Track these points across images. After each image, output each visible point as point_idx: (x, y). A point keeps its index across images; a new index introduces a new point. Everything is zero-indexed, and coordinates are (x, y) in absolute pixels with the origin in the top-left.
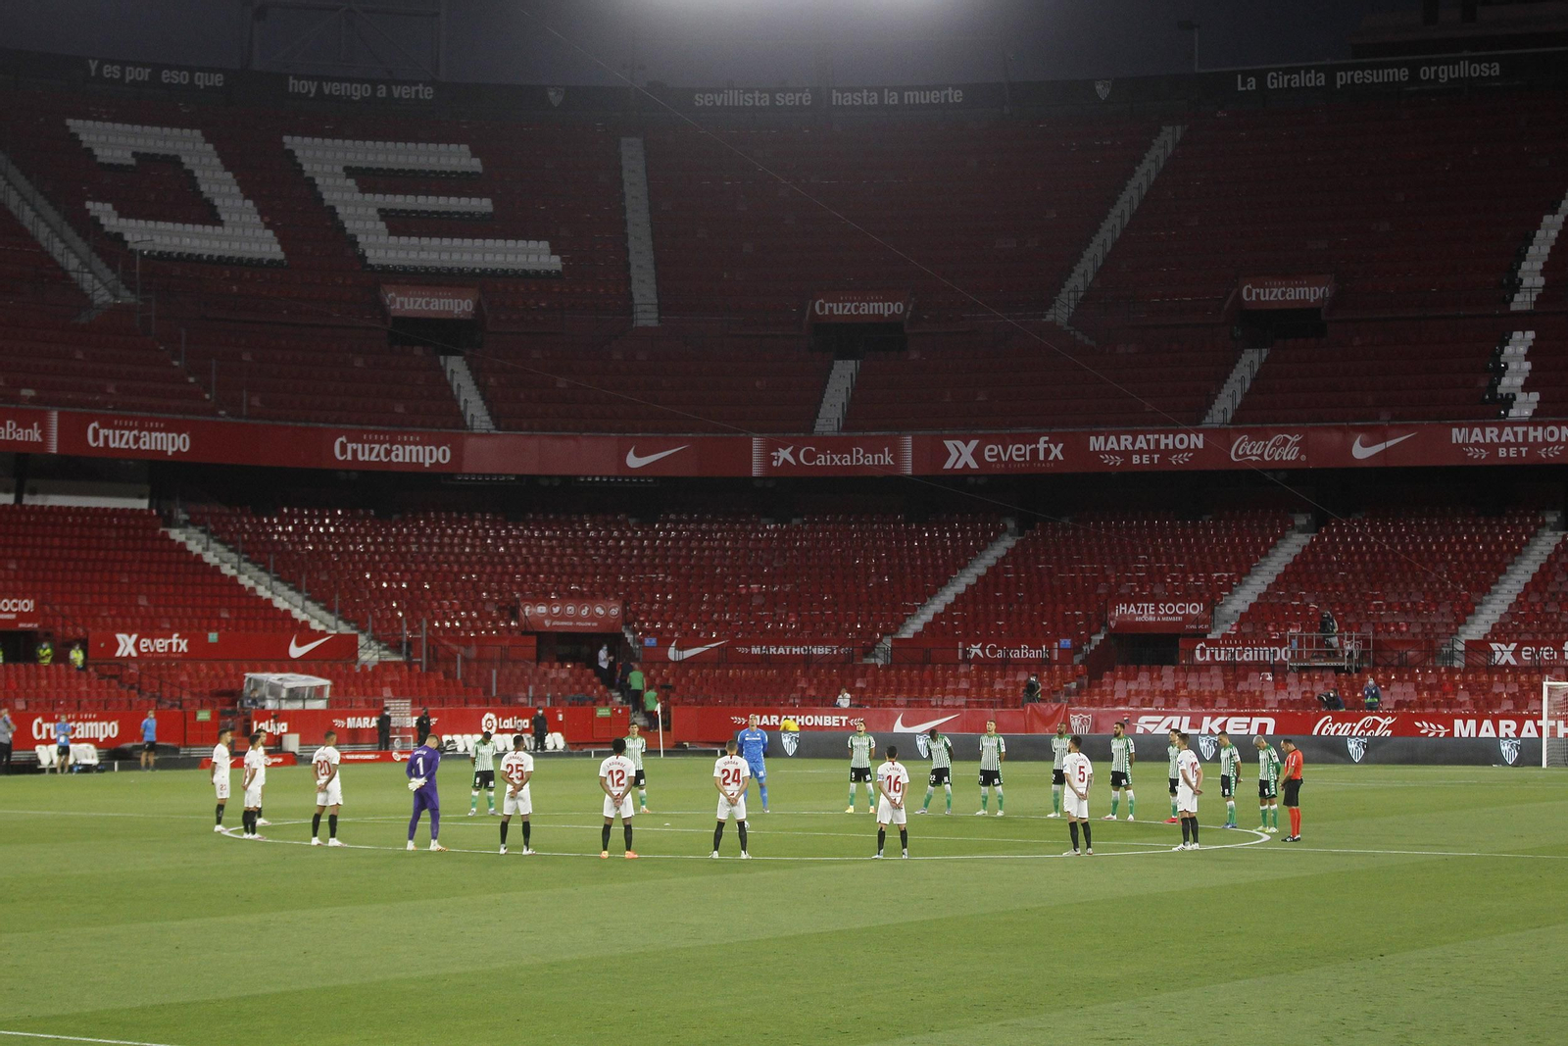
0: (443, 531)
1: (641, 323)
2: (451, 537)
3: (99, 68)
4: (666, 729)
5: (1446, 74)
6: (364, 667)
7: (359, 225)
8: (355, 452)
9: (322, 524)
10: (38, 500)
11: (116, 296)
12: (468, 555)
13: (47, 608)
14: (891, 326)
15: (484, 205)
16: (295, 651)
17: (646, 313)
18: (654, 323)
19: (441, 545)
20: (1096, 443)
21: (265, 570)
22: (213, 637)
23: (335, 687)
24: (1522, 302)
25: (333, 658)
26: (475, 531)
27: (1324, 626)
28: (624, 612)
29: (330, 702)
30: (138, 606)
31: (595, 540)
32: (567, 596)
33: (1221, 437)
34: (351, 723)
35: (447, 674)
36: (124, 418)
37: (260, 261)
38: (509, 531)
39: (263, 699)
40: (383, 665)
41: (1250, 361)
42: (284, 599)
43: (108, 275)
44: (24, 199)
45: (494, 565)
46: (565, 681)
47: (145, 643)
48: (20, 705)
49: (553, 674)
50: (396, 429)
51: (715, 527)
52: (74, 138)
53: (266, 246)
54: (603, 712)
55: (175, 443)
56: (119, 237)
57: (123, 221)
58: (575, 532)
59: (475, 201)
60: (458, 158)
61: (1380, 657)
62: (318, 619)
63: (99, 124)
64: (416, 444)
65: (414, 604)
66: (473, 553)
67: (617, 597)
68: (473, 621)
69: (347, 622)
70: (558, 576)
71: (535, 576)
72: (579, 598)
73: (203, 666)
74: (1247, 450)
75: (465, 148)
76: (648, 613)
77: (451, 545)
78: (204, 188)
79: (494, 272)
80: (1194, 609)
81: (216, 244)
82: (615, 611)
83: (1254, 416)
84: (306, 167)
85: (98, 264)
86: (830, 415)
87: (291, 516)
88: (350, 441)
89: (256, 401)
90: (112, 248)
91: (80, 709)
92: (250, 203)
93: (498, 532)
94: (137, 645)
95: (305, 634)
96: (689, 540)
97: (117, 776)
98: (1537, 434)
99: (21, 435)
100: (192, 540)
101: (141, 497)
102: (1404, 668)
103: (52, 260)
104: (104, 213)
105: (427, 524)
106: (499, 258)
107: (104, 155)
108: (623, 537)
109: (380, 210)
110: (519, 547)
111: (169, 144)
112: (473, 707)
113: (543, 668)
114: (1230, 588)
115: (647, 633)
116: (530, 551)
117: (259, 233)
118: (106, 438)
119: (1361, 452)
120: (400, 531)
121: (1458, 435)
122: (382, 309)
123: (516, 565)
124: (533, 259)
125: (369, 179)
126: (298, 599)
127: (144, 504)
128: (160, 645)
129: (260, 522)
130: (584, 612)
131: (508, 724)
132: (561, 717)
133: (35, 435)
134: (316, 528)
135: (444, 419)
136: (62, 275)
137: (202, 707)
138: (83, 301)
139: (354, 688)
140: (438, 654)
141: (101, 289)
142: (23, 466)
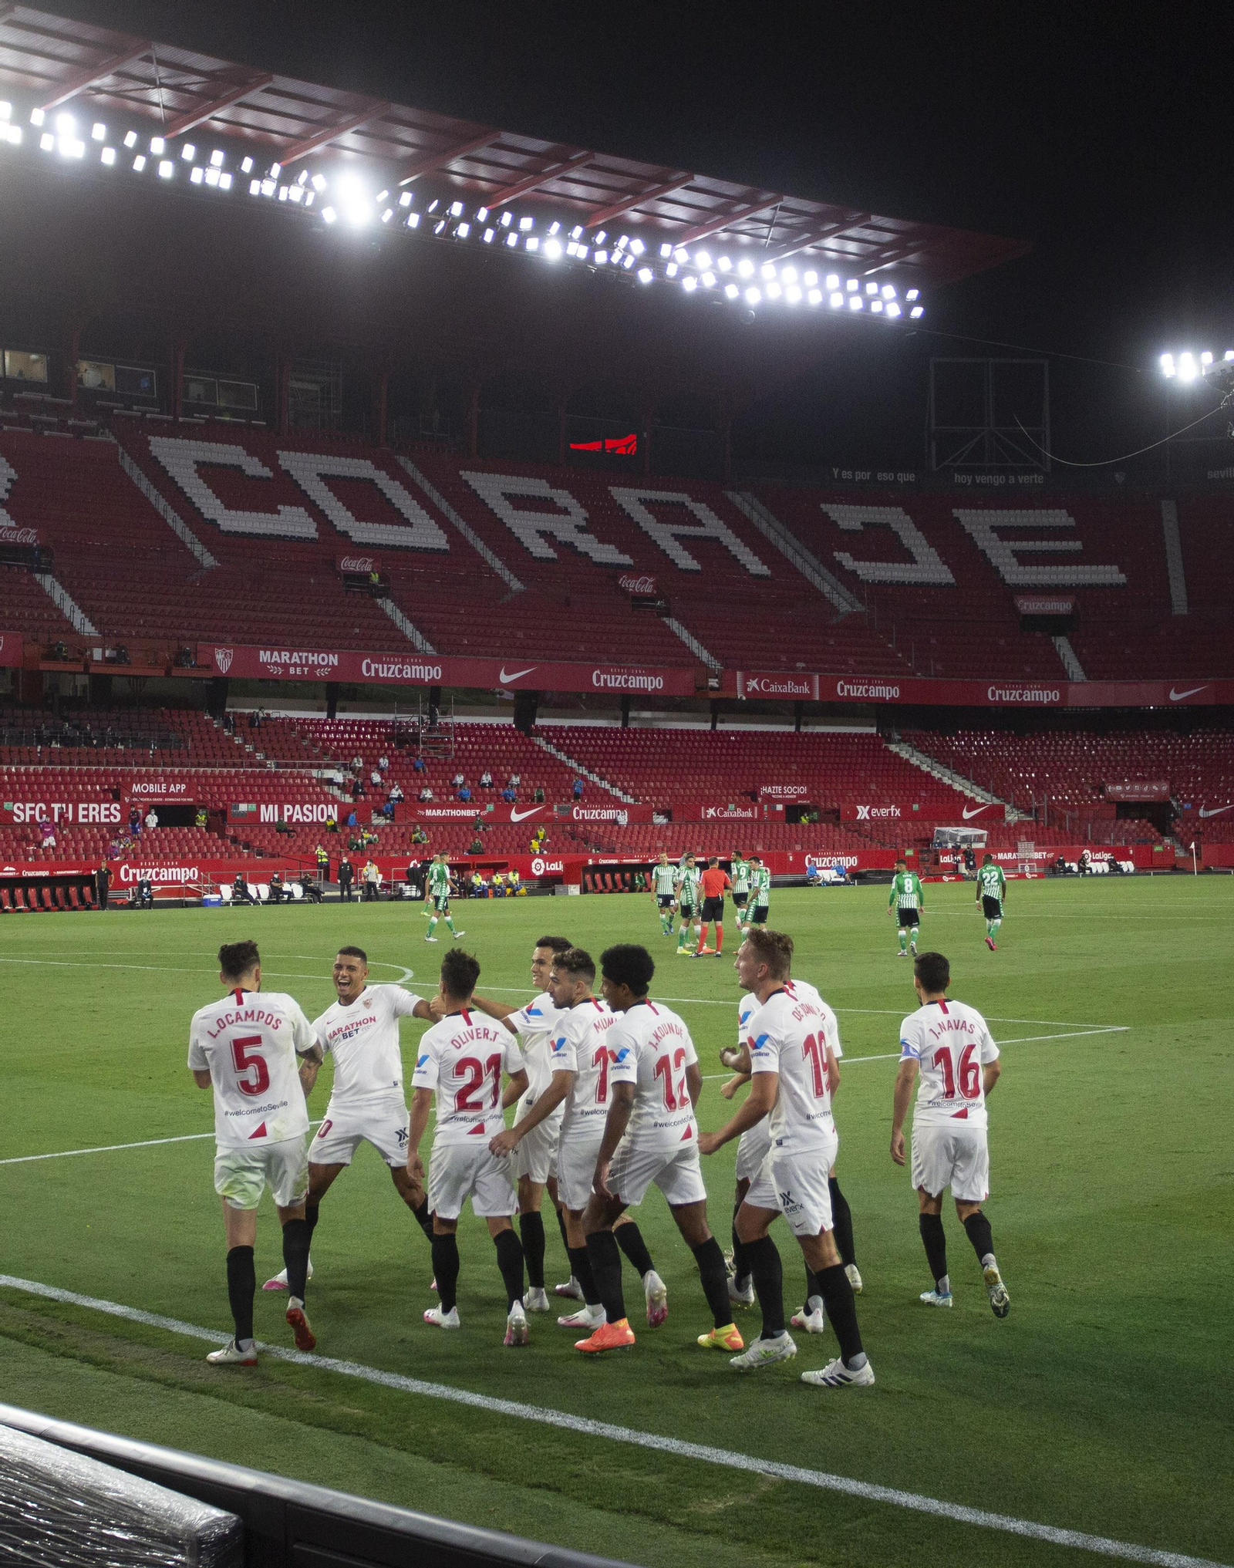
0: (1057, 742)
1: (1176, 613)
2: (1062, 746)
3: (839, 474)
4: (1199, 858)
6: (1009, 824)
7: (1000, 560)
8: (1000, 696)
9: (982, 740)
10: (809, 729)
11: (853, 607)
12: (1073, 757)
13: (816, 792)
15: (1077, 545)
16: (966, 815)
17: (1180, 607)
18: (1186, 612)
19: (1056, 751)
21: (948, 767)
22: (916, 807)
23: (990, 836)
25: (990, 818)
26: (1077, 742)
28: (1171, 789)
29: (987, 844)
30: (870, 790)
31: (1151, 746)
32: (1135, 780)
34: (1001, 856)
35: (1060, 827)
36: (859, 678)
37: (940, 583)
38: (1097, 742)
39: (947, 842)
40: (1021, 823)
42: (959, 783)
43: (847, 594)
44: (796, 551)
45: (1088, 762)
46: (1134, 831)
47: (874, 811)
48: (798, 848)
49: (1126, 826)
50: (1026, 682)
51: (1228, 735)
52: (826, 515)
53: (943, 574)
54: (1158, 849)
55: (890, 693)
56: (854, 572)
57: (856, 563)
58: (1139, 741)
59: (1071, 543)
60: (1060, 518)
62: (980, 796)
63: (840, 506)
64: (1038, 689)
65: (1039, 785)
66: (1075, 755)
67: (1166, 779)
68: (1076, 795)
69: (998, 797)
70: (1129, 767)
71: (1115, 769)
72: (1143, 781)
73: (909, 824)
75: (1064, 511)
76: (1186, 789)
77: (1062, 751)
78: (905, 542)
79: (1084, 585)
81: (913, 575)
82: (1165, 788)
84: (967, 527)
85: (842, 589)
87: (963, 736)
88: (997, 689)
89: (939, 667)
90: (850, 580)
91: (833, 850)
92: (933, 550)
93: (1091, 742)
94: (869, 812)
95: (972, 804)
96: (1210, 744)
99: (797, 690)
100: (904, 752)
101: (872, 726)
103: (814, 587)
104: (846, 559)
105: (1047, 739)
106: (1087, 577)
107: (844, 525)
108: (1169, 743)
109: (1013, 551)
110: (1104, 751)
111: (883, 517)
112: (1076, 846)
113: (1121, 822)
115: (1185, 801)
116: (1111, 754)
117: (939, 567)
118: (849, 690)
120: (1030, 743)
122: (1015, 609)
123: (1102, 762)
124: (1108, 576)
125: (1005, 533)
126: (968, 784)
127: (874, 730)
128: (884, 812)
129: (944, 739)
130: (1146, 789)
131: (1098, 856)
132: (1131, 852)
133: (806, 690)
134: (979, 742)
135: (1055, 674)
136: (820, 596)
137: (909, 847)
138: (834, 610)
139: (1002, 836)
140: (1055, 815)
141: (844, 603)
142: (800, 710)
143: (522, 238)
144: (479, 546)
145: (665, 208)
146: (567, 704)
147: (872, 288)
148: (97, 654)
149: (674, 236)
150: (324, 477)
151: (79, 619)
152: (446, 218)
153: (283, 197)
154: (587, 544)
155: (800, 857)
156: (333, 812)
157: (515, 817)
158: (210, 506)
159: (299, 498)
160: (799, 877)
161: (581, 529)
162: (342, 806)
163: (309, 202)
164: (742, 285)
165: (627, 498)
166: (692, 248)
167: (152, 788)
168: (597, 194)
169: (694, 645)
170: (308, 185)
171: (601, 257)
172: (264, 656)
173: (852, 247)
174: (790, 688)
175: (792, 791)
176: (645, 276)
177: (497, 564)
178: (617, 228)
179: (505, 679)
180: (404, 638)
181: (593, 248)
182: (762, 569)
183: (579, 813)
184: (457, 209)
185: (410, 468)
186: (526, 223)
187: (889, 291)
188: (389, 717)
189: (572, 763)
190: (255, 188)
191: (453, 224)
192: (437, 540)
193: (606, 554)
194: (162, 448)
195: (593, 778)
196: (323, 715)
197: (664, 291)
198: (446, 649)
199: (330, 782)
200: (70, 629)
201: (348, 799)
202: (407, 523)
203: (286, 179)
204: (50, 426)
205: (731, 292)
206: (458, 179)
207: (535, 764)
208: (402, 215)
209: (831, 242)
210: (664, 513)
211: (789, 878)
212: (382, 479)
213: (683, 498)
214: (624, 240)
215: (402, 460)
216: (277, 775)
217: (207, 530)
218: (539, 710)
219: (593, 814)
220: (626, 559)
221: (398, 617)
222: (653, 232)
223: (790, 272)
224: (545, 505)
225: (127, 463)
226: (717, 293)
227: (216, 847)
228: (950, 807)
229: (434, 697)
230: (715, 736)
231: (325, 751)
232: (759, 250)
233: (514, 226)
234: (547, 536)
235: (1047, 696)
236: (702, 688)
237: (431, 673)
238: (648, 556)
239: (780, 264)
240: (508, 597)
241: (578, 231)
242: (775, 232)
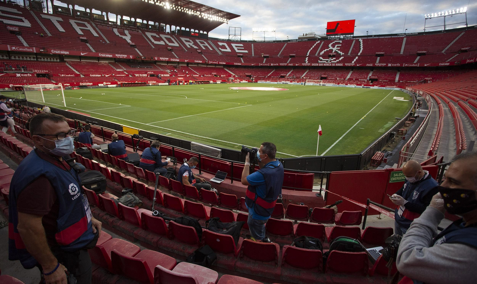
3: (220, 39)
5: (304, 40)
7: (236, 49)
9: (234, 68)
10: (216, 67)
13: (217, 74)
14: (268, 56)
15: (243, 48)
17: (253, 55)
19: (241, 70)
20: (280, 64)
21: (230, 71)
22: (227, 75)
24: (307, 55)
25: (234, 77)
27: (294, 76)
29: (234, 79)
30: (223, 73)
33: (288, 64)
35: (241, 78)
36: (222, 62)
39: (230, 79)
40: (237, 77)
41: (290, 59)
42: (231, 73)
44: (215, 48)
45: (244, 71)
49: (247, 78)
50: (238, 63)
51: (257, 69)
52: (218, 44)
53: (230, 51)
54: (250, 80)
55: (225, 63)
58: (249, 69)
61: (297, 78)
62: (234, 74)
63: (220, 43)
65: (239, 74)
68: (243, 75)
71: (246, 72)
72: (249, 73)
73: (226, 77)
74: (289, 65)
75: (242, 44)
78: (226, 47)
80: (286, 74)
81: (227, 51)
82: (251, 74)
83: (290, 63)
84: (232, 46)
86: (264, 62)
87: (232, 68)
88: (235, 63)
89: (229, 61)
90: (220, 51)
91: (219, 80)
92: (229, 48)
93: (244, 69)
94: (222, 76)
95: (232, 75)
96: (255, 70)
97: (222, 84)
98: (308, 64)
100: (226, 69)
102: (298, 79)
103: (217, 52)
104: (220, 48)
105: (240, 68)
106: (244, 52)
107: (220, 45)
108: (251, 69)
111: (224, 44)
112: (242, 80)
114: (288, 73)
115: (253, 75)
116: (246, 70)
118: (220, 63)
119: (296, 65)
120: (238, 69)
121: (303, 64)
122: (237, 55)
124: (246, 52)
125: (236, 46)
127: (223, 67)
128: (224, 76)
129: (230, 68)
131: (244, 81)
132: (247, 81)
135: (240, 62)
137: (226, 80)
138: (219, 54)
139: (236, 79)
140: (240, 76)
141: (220, 53)
142: (215, 65)
143: (187, 11)
144: (182, 46)
145: (202, 9)
146: (191, 64)
147: (224, 19)
148: (143, 58)
149: (203, 12)
150: (165, 38)
151: (140, 54)
152: (178, 8)
153: (160, 5)
154: (194, 46)
155: (216, 80)
156: (169, 75)
157: (187, 76)
158: (153, 41)
159: (163, 40)
160: (216, 82)
161: (193, 44)
162: (170, 75)
163: (163, 6)
164: (210, 18)
165: (198, 41)
166: (205, 13)
167: (150, 72)
168: (195, 7)
169: (205, 58)
170: (163, 4)
171: (195, 14)
172: (160, 58)
173: (222, 14)
174: (215, 63)
175: (215, 73)
176: (200, 16)
177: (184, 48)
178: (197, 11)
179: (186, 61)
180: (175, 56)
181: (194, 13)
182: (212, 50)
183: (194, 75)
184: (179, 7)
185: (174, 37)
186: (187, 9)
187: (226, 19)
188: (174, 65)
189: (193, 70)
190: (157, 4)
191: (179, 9)
192: (178, 45)
193: (196, 47)
194: (147, 33)
195: (195, 72)
196: (167, 64)
197: (202, 18)
198: (179, 58)
199: (168, 72)
200: (139, 55)
201: (170, 74)
202: (174, 43)
203: (160, 3)
204: (134, 31)
205: (209, 19)
206: (179, 4)
207: (189, 71)
208: (173, 8)
209: (220, 14)
210: (202, 43)
211: (215, 83)
212: (171, 38)
213: (203, 41)
214: (198, 12)
215: (173, 36)
216: (163, 71)
217: (153, 43)
218: (189, 64)
219: (195, 76)
220: (198, 48)
221: (174, 54)
222: (201, 12)
223: (215, 17)
224: (189, 42)
225: (143, 35)
226: (207, 19)
227: (157, 79)
228: (230, 75)
229: (178, 63)
230: (207, 67)
231: (167, 68)
232: (212, 14)
233: (186, 10)
234: (189, 45)
235: (240, 64)
236: (206, 62)
237: (178, 60)
238: (200, 48)
239: (214, 16)
240: (185, 52)
241: (193, 11)
242: (214, 12)
